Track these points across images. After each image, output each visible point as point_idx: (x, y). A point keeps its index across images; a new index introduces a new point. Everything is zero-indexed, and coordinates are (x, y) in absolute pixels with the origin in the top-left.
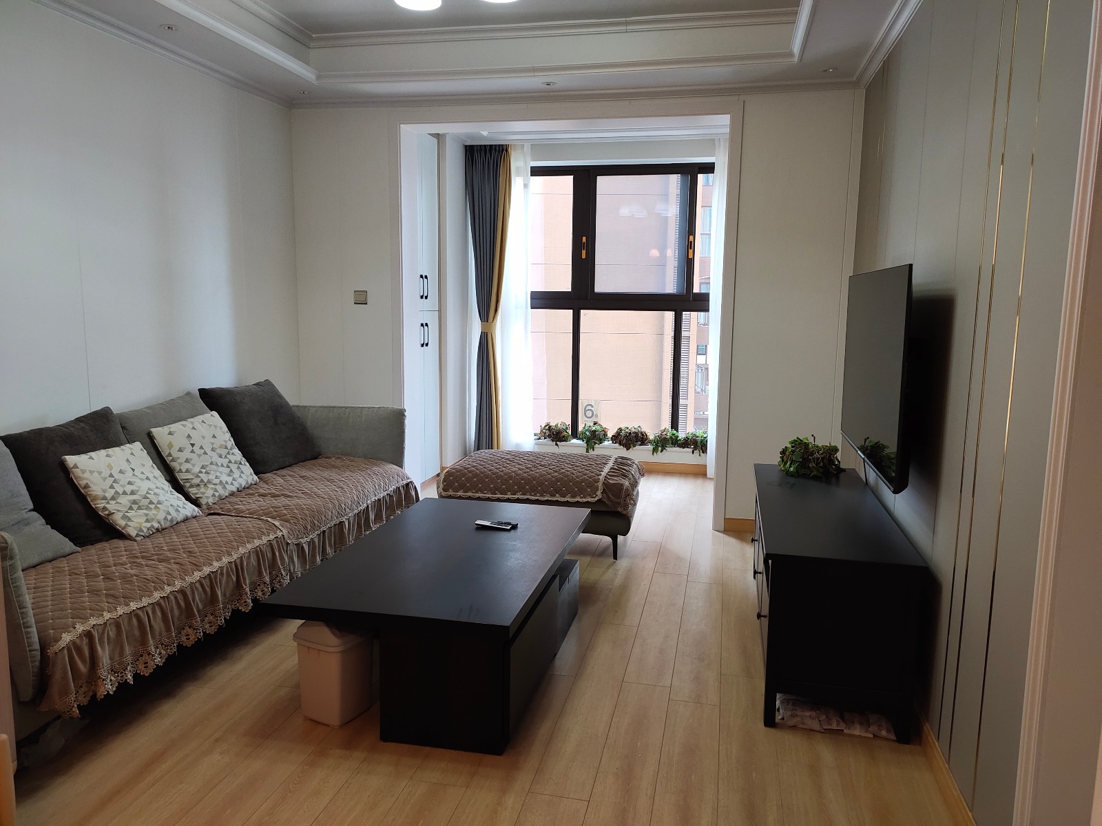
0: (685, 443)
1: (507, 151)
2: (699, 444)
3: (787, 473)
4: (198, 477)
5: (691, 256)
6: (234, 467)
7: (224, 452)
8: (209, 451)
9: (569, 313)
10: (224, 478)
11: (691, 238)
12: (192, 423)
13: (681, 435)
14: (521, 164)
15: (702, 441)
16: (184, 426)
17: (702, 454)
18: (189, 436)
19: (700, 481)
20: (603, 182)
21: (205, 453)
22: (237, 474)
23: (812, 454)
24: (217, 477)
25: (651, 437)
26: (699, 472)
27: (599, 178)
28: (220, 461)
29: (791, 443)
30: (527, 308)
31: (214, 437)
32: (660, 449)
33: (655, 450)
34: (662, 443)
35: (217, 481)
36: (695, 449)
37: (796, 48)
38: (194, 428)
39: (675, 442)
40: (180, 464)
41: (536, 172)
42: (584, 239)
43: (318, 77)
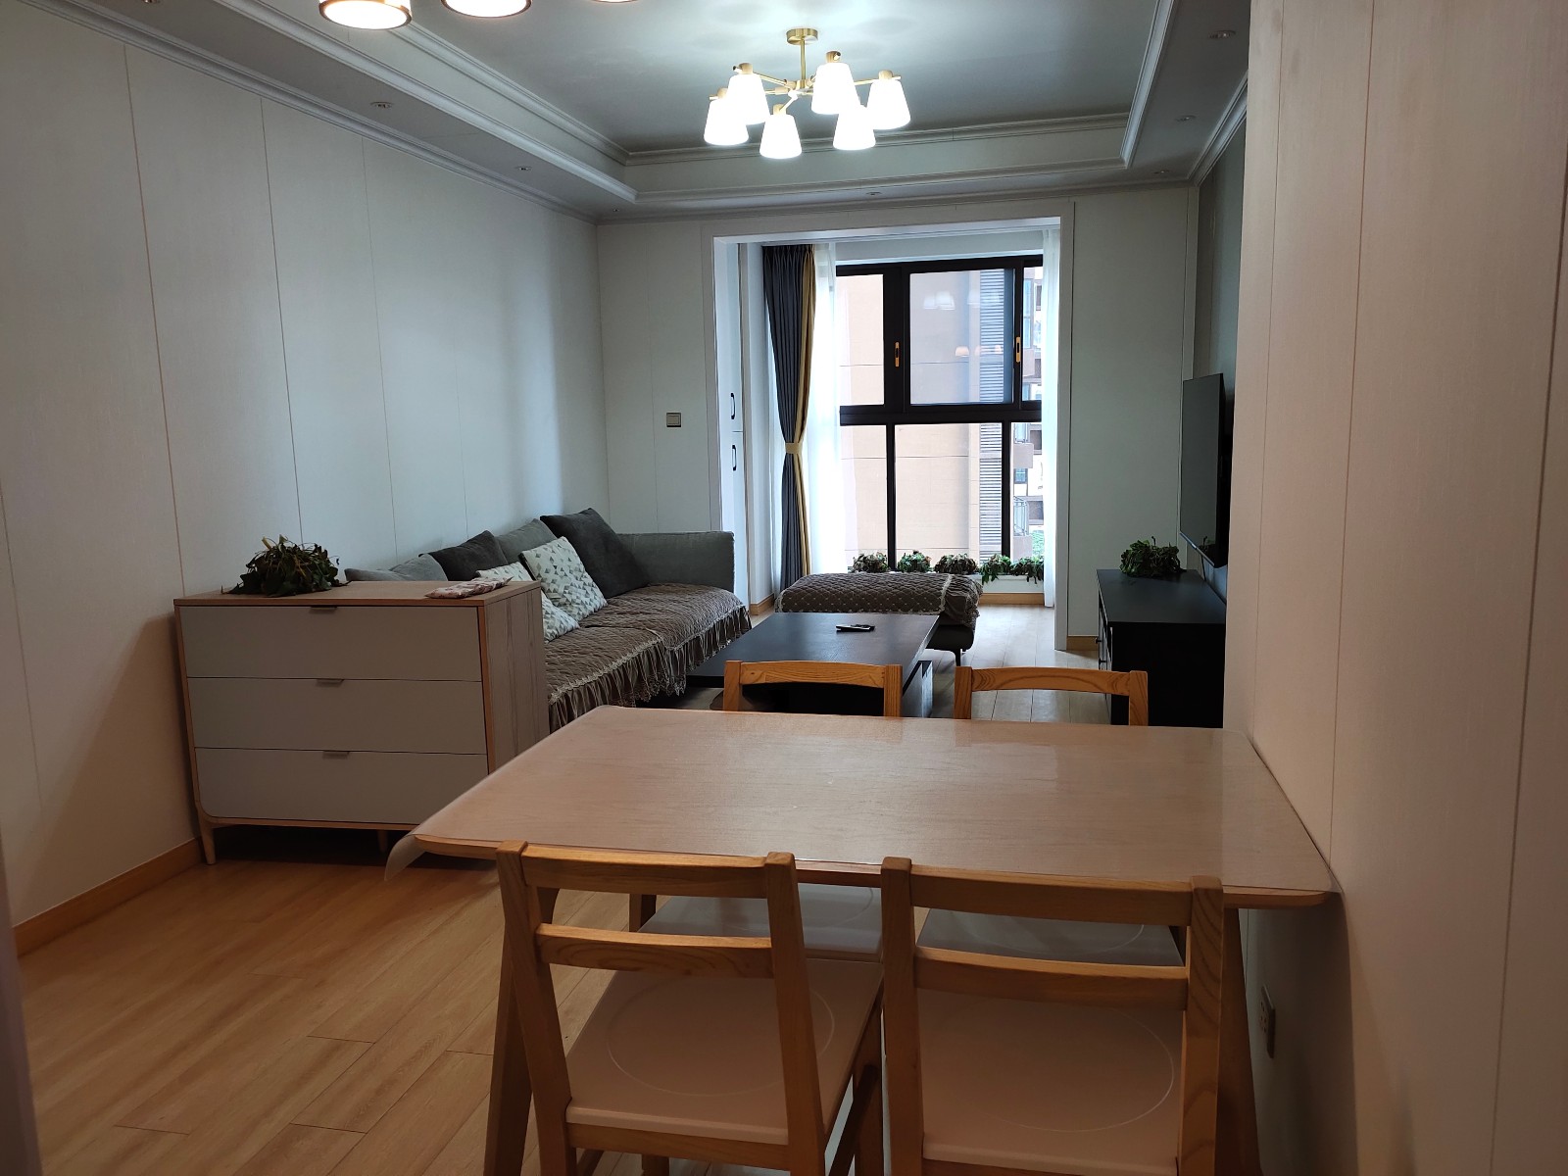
0: (1020, 570)
1: (810, 251)
2: (1034, 570)
3: (1129, 574)
4: (564, 596)
5: (1018, 360)
6: (588, 589)
7: (579, 575)
8: (568, 574)
9: (883, 428)
10: (584, 599)
11: (1018, 340)
12: (551, 547)
13: (1014, 560)
14: (825, 264)
15: (1038, 566)
16: (546, 549)
17: (1038, 581)
18: (551, 559)
19: (1037, 611)
20: (916, 280)
21: (566, 575)
22: (592, 596)
23: (1152, 555)
24: (577, 597)
25: (980, 566)
26: (1036, 602)
27: (912, 276)
28: (577, 583)
29: (1132, 546)
30: (836, 425)
31: (569, 560)
32: (990, 577)
33: (985, 579)
34: (993, 570)
35: (578, 601)
36: (1030, 576)
37: (1127, 154)
38: (553, 552)
39: (1007, 569)
40: (549, 584)
41: (842, 271)
42: (897, 345)
43: (637, 197)
